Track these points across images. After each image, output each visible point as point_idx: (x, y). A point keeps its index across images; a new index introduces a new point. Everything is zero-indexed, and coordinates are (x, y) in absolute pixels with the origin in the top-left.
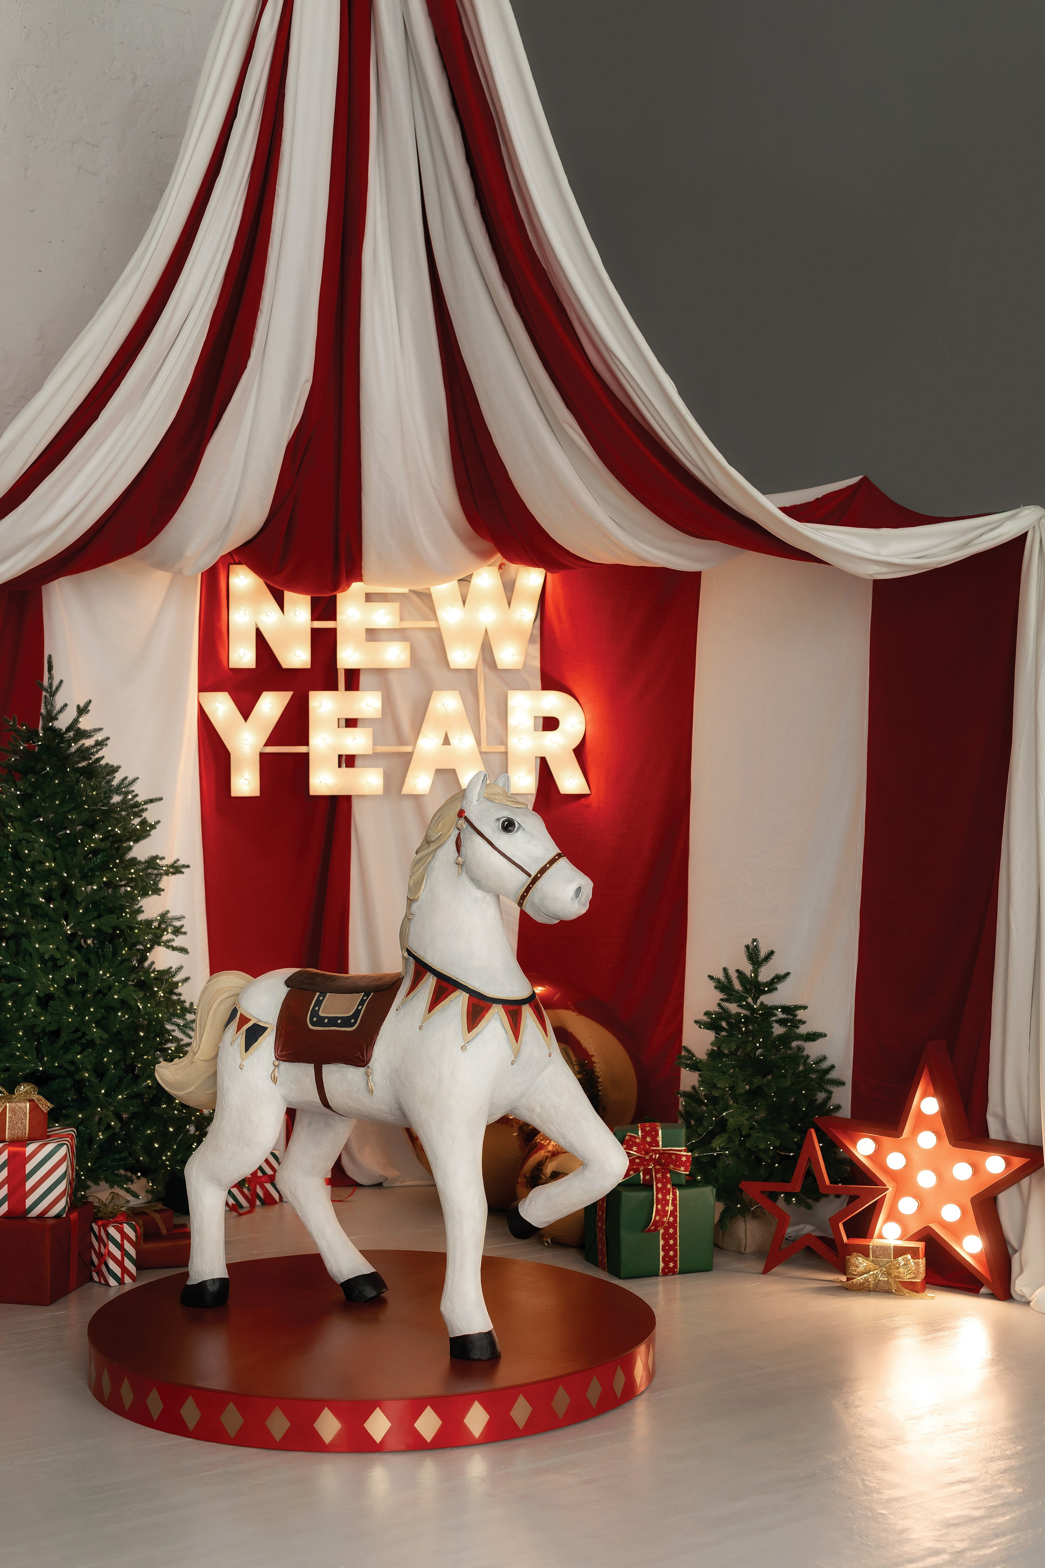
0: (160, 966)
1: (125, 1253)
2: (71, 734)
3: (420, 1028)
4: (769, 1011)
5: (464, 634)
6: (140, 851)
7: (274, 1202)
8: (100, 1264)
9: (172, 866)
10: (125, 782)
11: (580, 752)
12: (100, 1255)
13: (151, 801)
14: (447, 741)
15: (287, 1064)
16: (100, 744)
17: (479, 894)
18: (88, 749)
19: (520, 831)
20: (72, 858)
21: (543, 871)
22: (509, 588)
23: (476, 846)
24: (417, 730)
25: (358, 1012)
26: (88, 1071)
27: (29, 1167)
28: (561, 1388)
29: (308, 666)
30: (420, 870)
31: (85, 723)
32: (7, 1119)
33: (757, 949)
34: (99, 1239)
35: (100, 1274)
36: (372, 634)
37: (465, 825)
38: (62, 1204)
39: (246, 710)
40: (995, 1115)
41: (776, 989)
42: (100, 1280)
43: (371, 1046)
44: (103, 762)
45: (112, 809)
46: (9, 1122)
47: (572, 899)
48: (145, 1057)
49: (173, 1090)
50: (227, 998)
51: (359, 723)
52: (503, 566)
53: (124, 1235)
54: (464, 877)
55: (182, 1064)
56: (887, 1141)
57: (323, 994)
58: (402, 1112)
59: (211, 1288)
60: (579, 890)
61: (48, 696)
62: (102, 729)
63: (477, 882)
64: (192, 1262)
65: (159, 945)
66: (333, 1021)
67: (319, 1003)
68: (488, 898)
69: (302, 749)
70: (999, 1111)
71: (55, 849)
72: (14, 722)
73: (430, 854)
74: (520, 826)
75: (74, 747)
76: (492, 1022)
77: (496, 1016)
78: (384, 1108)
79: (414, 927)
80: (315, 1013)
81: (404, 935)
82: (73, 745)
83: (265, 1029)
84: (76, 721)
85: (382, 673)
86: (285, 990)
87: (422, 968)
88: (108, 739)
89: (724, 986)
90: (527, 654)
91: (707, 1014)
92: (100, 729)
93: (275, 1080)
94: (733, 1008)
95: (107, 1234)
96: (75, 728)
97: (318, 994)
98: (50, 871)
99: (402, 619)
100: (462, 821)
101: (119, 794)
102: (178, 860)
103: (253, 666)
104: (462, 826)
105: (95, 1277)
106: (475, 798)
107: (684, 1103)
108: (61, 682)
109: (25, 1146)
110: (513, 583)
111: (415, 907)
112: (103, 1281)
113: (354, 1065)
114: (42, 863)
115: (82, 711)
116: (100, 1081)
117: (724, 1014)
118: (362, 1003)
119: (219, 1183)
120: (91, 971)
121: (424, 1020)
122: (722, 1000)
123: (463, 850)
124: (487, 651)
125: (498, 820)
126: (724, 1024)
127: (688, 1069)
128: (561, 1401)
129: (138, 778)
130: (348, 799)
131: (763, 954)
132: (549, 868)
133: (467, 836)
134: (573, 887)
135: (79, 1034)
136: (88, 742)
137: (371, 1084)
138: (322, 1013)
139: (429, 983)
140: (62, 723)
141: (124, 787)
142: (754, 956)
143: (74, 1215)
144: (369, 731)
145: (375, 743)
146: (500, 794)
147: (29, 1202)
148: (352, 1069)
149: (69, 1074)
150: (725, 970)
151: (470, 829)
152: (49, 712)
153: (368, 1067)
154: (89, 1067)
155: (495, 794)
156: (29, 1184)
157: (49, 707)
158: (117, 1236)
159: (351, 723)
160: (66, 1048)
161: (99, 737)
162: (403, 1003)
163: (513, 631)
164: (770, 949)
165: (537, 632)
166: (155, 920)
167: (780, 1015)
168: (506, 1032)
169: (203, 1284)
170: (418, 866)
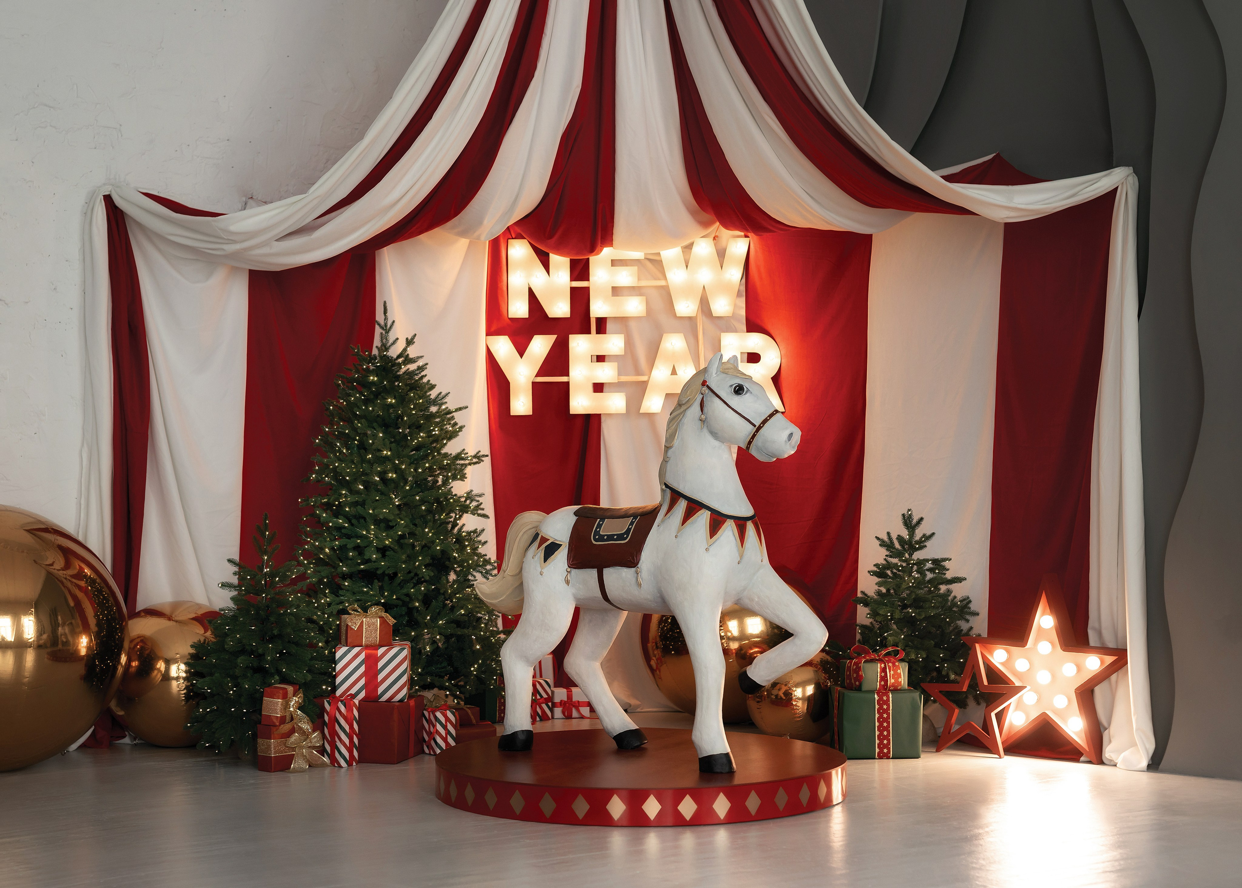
0: (469, 528)
1: (448, 732)
2: (400, 360)
3: (676, 537)
4: (921, 563)
5: (687, 291)
6: (451, 448)
7: (548, 719)
8: (430, 740)
9: (475, 457)
10: (440, 396)
11: (776, 380)
12: (430, 734)
13: (460, 409)
14: (674, 372)
15: (577, 570)
16: (421, 368)
17: (716, 443)
18: (413, 372)
19: (748, 394)
20: (403, 451)
21: (765, 422)
22: (721, 254)
23: (715, 406)
24: (651, 364)
25: (629, 530)
26: (419, 602)
27: (380, 664)
28: (781, 789)
29: (569, 316)
30: (674, 426)
31: (412, 352)
32: (364, 630)
33: (911, 518)
34: (429, 721)
35: (430, 747)
36: (616, 291)
37: (707, 391)
38: (405, 691)
39: (521, 350)
40: (1094, 629)
41: (925, 546)
42: (430, 752)
43: (640, 551)
44: (425, 380)
45: (433, 416)
46: (366, 632)
47: (786, 441)
48: (458, 595)
49: (489, 599)
50: (530, 529)
51: (606, 359)
52: (716, 238)
53: (447, 719)
54: (705, 431)
55: (495, 581)
56: (1015, 650)
57: (603, 519)
58: (663, 601)
59: (522, 737)
60: (791, 435)
61: (384, 332)
62: (423, 356)
63: (714, 434)
64: (507, 719)
65: (467, 512)
66: (610, 537)
67: (599, 526)
68: (723, 447)
69: (564, 379)
70: (1096, 625)
71: (391, 443)
72: (358, 350)
73: (681, 413)
74: (748, 390)
75: (404, 369)
76: (726, 532)
77: (729, 528)
78: (649, 597)
79: (670, 467)
80: (597, 533)
81: (662, 473)
82: (403, 367)
83: (560, 545)
84: (405, 350)
85: (623, 321)
86: (575, 518)
87: (676, 495)
88: (427, 364)
89: (886, 544)
90: (735, 305)
91: (876, 565)
92: (422, 357)
93: (568, 582)
94: (895, 561)
95: (436, 717)
96: (404, 355)
97: (599, 520)
98: (387, 458)
99: (639, 279)
100: (705, 388)
101: (435, 405)
102: (480, 451)
103: (527, 316)
104: (705, 391)
105: (426, 750)
106: (714, 371)
107: (860, 631)
108: (394, 322)
109: (377, 649)
110: (724, 250)
111: (670, 452)
112: (432, 753)
113: (627, 567)
114: (380, 451)
115: (410, 342)
116: (426, 610)
117: (888, 566)
118: (632, 523)
119: (527, 660)
120: (418, 531)
121: (679, 531)
122: (886, 556)
123: (705, 409)
124: (704, 304)
125: (731, 386)
126: (889, 572)
127: (861, 605)
128: (781, 799)
129: (449, 393)
130: (598, 416)
131: (915, 520)
132: (769, 420)
133: (709, 399)
134: (787, 432)
135: (412, 574)
136: (412, 367)
137: (640, 579)
138: (602, 532)
139: (682, 506)
140: (394, 352)
141: (439, 400)
142: (909, 523)
143: (412, 703)
144: (615, 364)
145: (619, 374)
146: (732, 368)
147: (380, 690)
148: (625, 570)
149: (405, 604)
150: (888, 533)
151: (711, 393)
152: (384, 345)
153: (638, 567)
154: (420, 598)
155: (728, 369)
156: (380, 677)
157: (384, 341)
158: (443, 720)
159: (600, 359)
160: (401, 585)
161: (420, 363)
162: (663, 521)
163: (723, 287)
164: (920, 516)
165: (743, 288)
166: (463, 497)
167: (929, 565)
168: (736, 540)
169: (515, 734)
170: (673, 422)
